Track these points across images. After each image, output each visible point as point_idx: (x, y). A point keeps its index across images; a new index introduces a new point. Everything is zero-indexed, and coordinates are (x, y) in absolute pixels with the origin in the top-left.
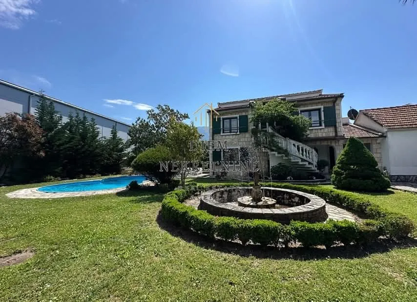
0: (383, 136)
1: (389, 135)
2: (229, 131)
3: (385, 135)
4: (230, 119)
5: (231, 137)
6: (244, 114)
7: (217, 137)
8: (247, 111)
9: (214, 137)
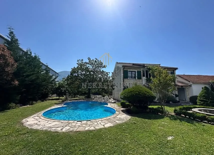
0: (190, 86)
1: (193, 85)
2: (131, 78)
3: (191, 85)
4: (132, 71)
5: (133, 81)
6: (139, 70)
7: (126, 80)
8: (140, 69)
9: (124, 80)
